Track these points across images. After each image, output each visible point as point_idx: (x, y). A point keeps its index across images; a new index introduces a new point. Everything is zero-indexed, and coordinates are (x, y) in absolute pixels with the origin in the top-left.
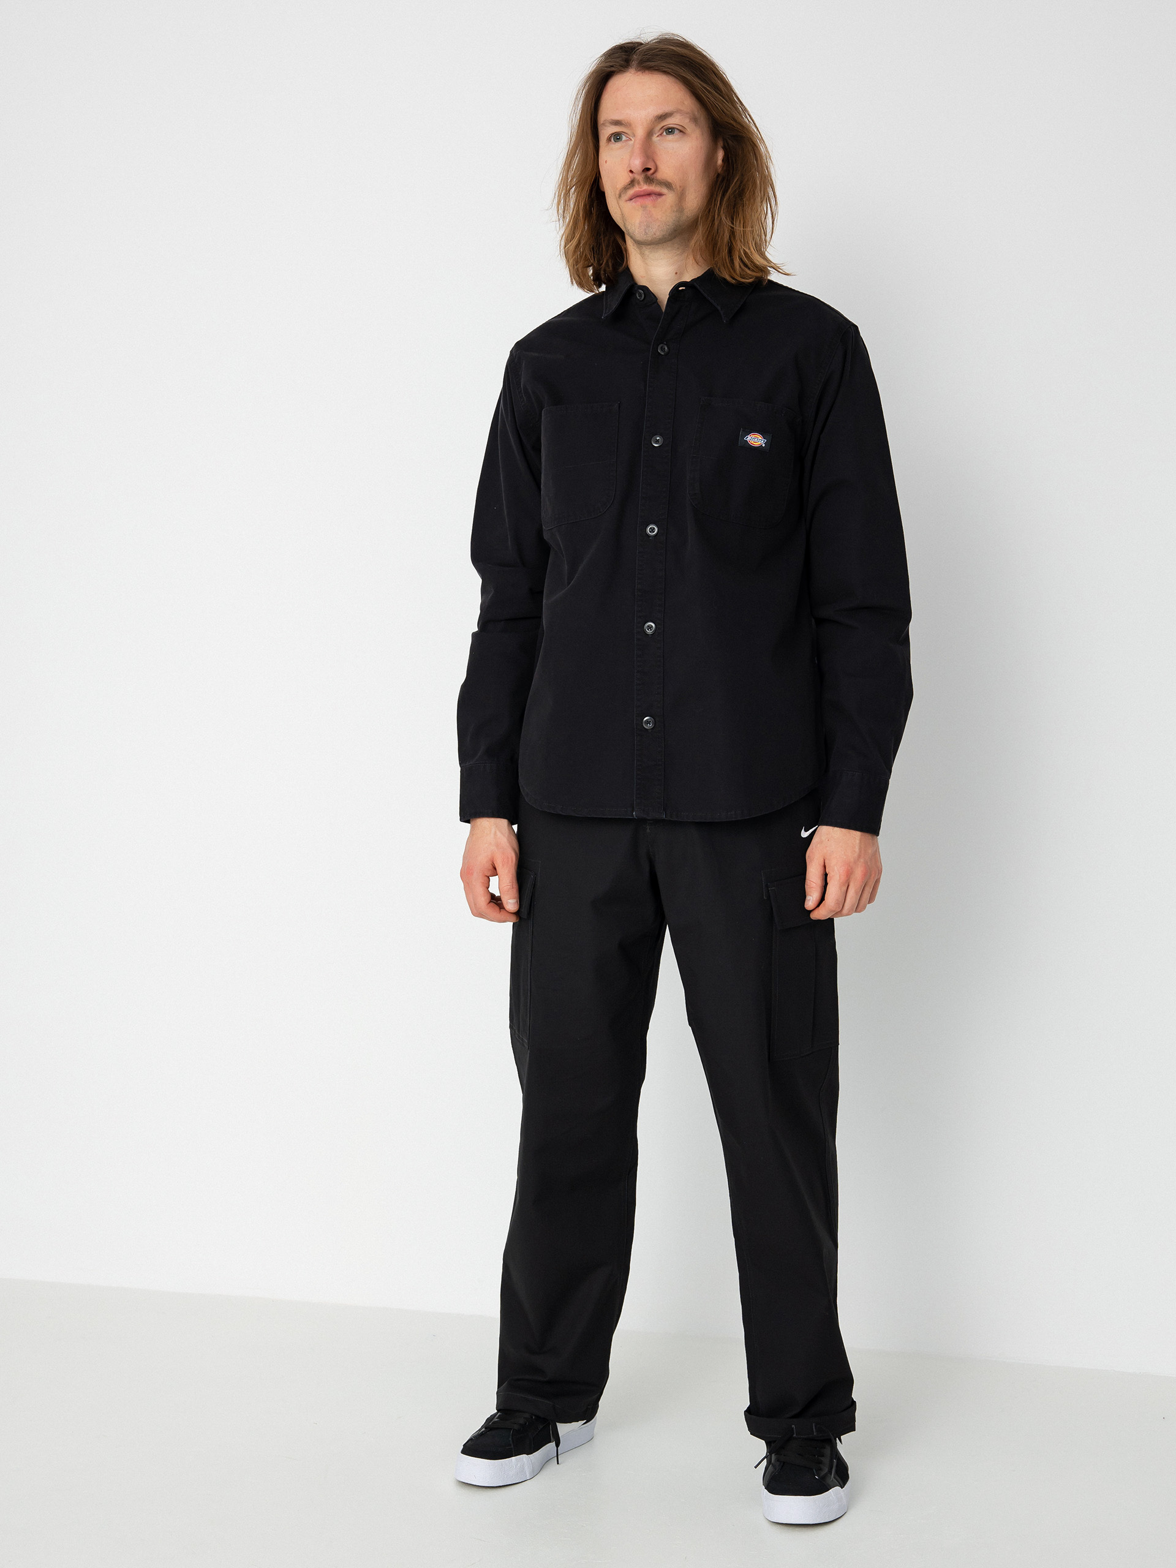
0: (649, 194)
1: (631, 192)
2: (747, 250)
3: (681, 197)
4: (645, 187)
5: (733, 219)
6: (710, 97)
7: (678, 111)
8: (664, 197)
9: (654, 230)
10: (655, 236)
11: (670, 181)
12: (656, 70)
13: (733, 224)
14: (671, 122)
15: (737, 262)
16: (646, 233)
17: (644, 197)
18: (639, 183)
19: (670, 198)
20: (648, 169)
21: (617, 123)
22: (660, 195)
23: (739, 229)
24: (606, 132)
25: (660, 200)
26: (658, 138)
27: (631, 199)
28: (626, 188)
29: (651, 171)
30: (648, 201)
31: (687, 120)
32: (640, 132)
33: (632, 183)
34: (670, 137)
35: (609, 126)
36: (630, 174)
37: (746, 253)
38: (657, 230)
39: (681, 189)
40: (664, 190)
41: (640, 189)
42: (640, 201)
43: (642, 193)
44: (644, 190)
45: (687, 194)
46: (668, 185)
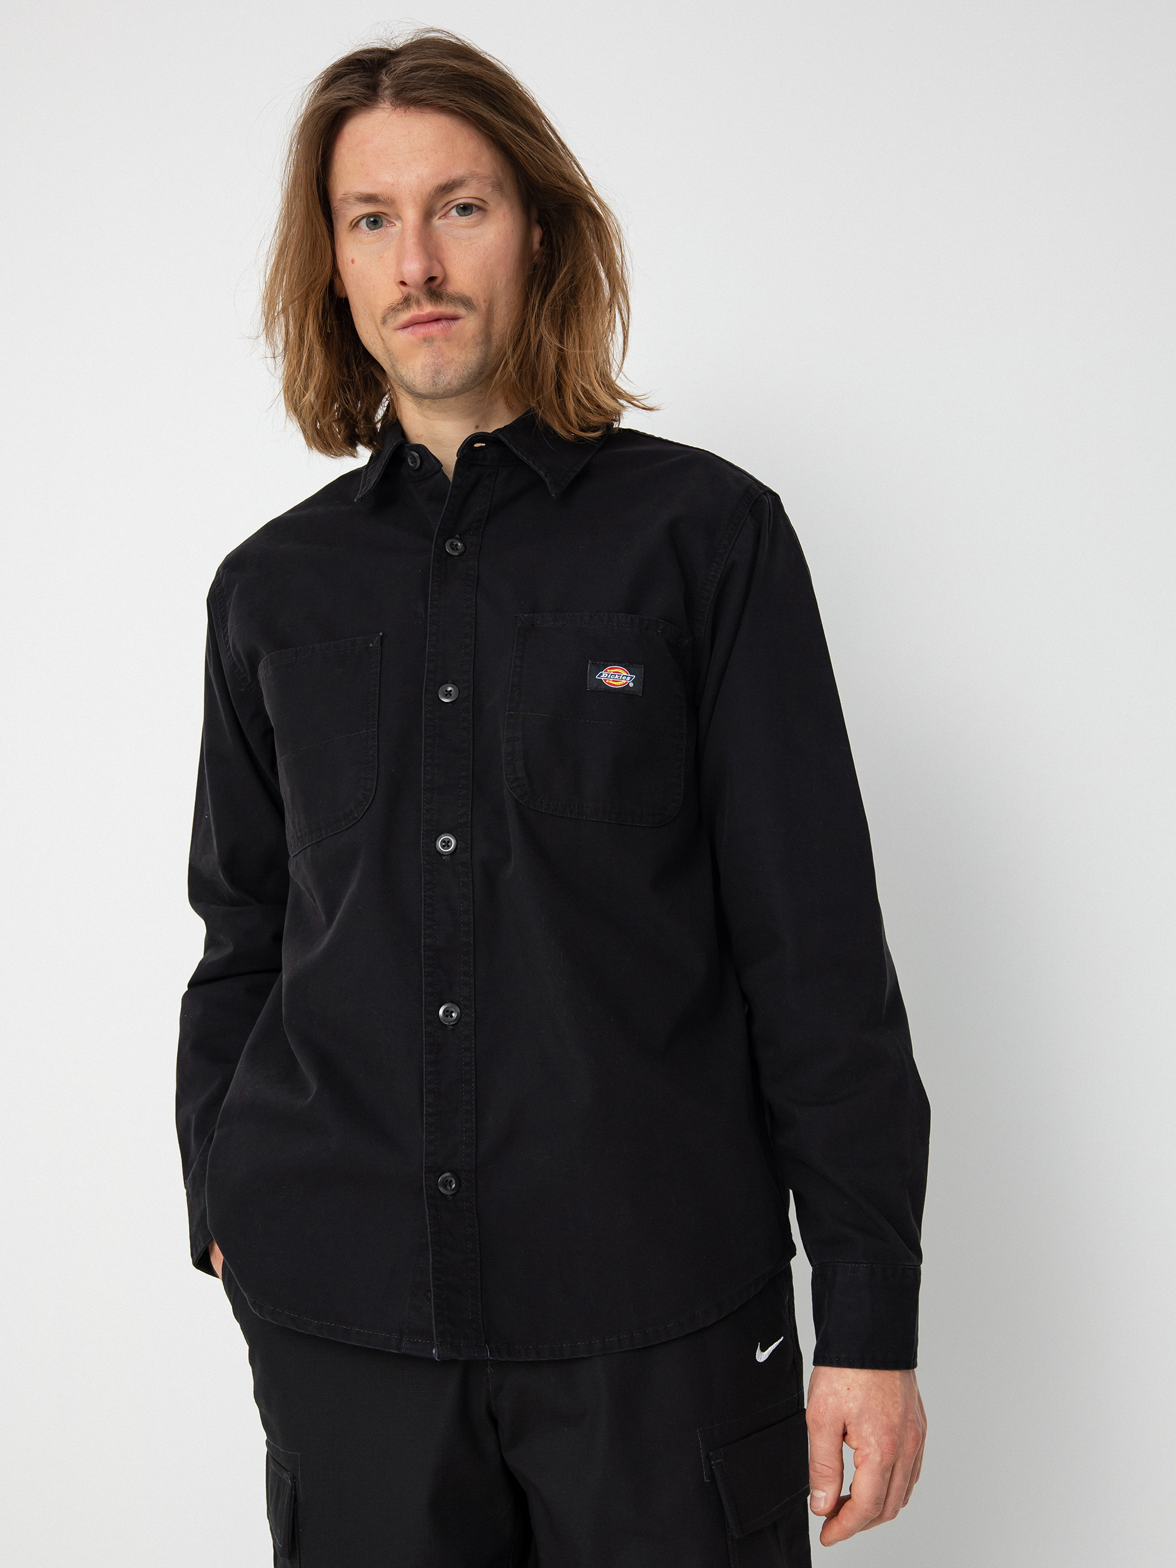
0: (437, 320)
1: (405, 316)
2: (588, 387)
3: (489, 319)
4: (428, 309)
5: (562, 334)
6: (523, 145)
7: (473, 175)
8: (460, 323)
9: (448, 378)
10: (449, 387)
11: (468, 294)
12: (428, 104)
13: (561, 342)
14: (463, 195)
15: (571, 405)
16: (435, 384)
17: (428, 325)
18: (418, 303)
19: (470, 324)
20: (432, 279)
21: (370, 199)
22: (454, 318)
23: (572, 350)
24: (349, 212)
25: (456, 326)
26: (441, 222)
27: (405, 327)
28: (394, 309)
29: (438, 281)
30: (435, 329)
31: (489, 189)
32: (411, 215)
33: (406, 301)
34: (464, 220)
35: (354, 204)
36: (403, 288)
37: (585, 392)
38: (451, 376)
39: (487, 304)
40: (461, 311)
41: (421, 313)
42: (422, 330)
43: (426, 320)
44: (428, 314)
45: (495, 309)
46: (466, 302)
